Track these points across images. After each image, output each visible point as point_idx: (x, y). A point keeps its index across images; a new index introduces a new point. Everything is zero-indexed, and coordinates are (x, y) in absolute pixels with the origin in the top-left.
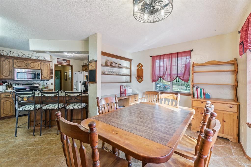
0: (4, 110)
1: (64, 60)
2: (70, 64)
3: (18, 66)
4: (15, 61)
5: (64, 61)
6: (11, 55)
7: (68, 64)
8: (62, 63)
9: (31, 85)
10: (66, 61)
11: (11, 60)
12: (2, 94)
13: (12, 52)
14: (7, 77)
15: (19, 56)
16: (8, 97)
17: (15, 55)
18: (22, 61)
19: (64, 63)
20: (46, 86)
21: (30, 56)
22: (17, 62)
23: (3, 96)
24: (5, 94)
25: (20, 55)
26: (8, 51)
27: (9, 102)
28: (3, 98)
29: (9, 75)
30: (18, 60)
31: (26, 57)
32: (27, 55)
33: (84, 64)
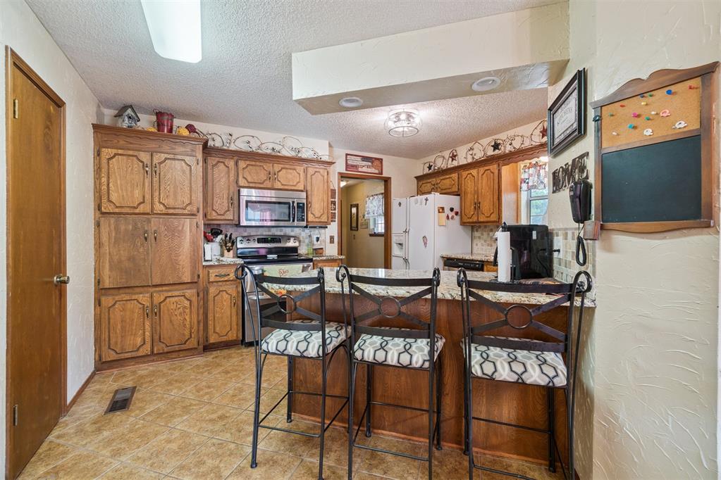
0: (216, 322)
1: (365, 159)
2: (382, 174)
3: (248, 182)
4: (242, 164)
5: (365, 163)
6: (233, 147)
7: (377, 171)
8: (360, 169)
9: (279, 241)
10: (370, 164)
11: (231, 163)
12: (211, 271)
13: (234, 137)
14: (223, 217)
15: (251, 150)
16: (226, 279)
17: (240, 145)
18: (258, 163)
19: (365, 169)
20: (317, 245)
21: (277, 148)
22: (247, 166)
23: (214, 275)
24: (217, 270)
25: (254, 146)
26: (224, 134)
27: (227, 296)
28: (212, 282)
29: (228, 210)
30: (248, 162)
31: (269, 151)
32: (271, 146)
33: (427, 171)
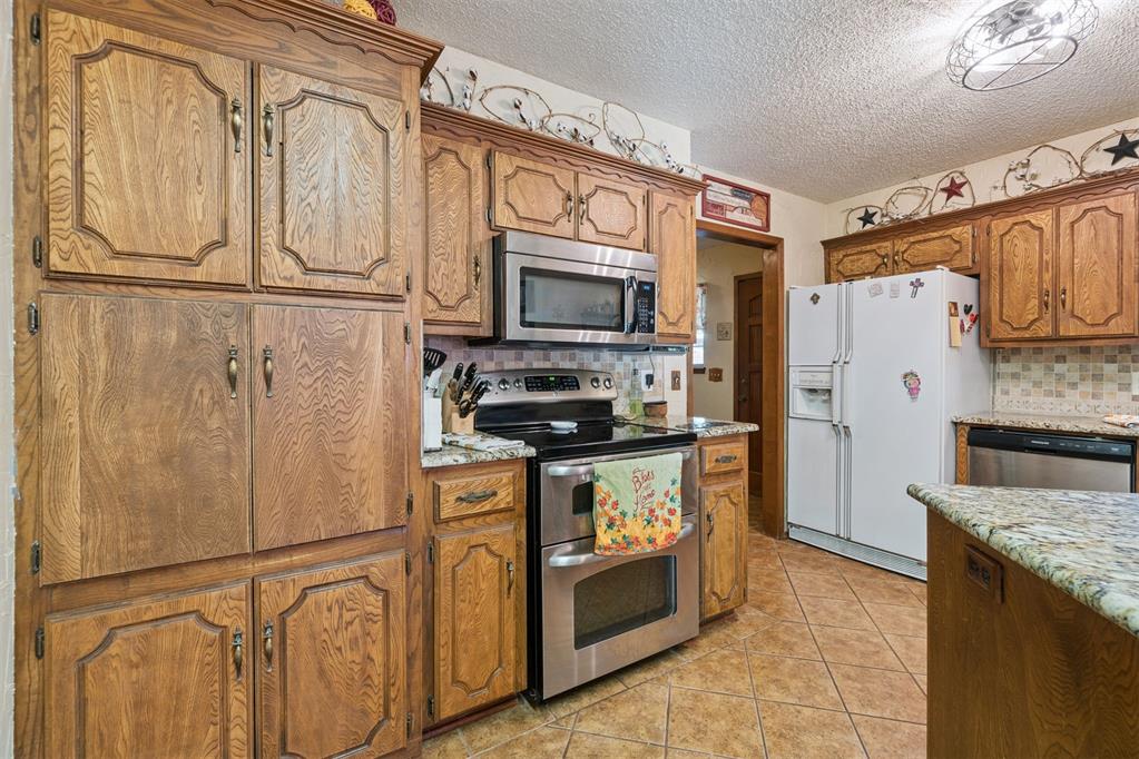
1: (739, 191)
2: (767, 228)
3: (519, 217)
4: (504, 164)
5: (737, 201)
6: (477, 111)
7: (758, 223)
8: (729, 215)
9: (575, 385)
10: (746, 204)
11: (475, 158)
12: (444, 485)
13: (482, 83)
14: (452, 316)
15: (523, 127)
16: (487, 506)
17: (494, 108)
18: (541, 167)
19: (736, 216)
20: (650, 396)
21: (586, 131)
22: (515, 174)
23: (452, 498)
24: (463, 481)
25: (533, 115)
26: (455, 71)
27: (490, 559)
28: (447, 521)
29: (467, 296)
30: (518, 161)
31: (566, 137)
32: (570, 125)
